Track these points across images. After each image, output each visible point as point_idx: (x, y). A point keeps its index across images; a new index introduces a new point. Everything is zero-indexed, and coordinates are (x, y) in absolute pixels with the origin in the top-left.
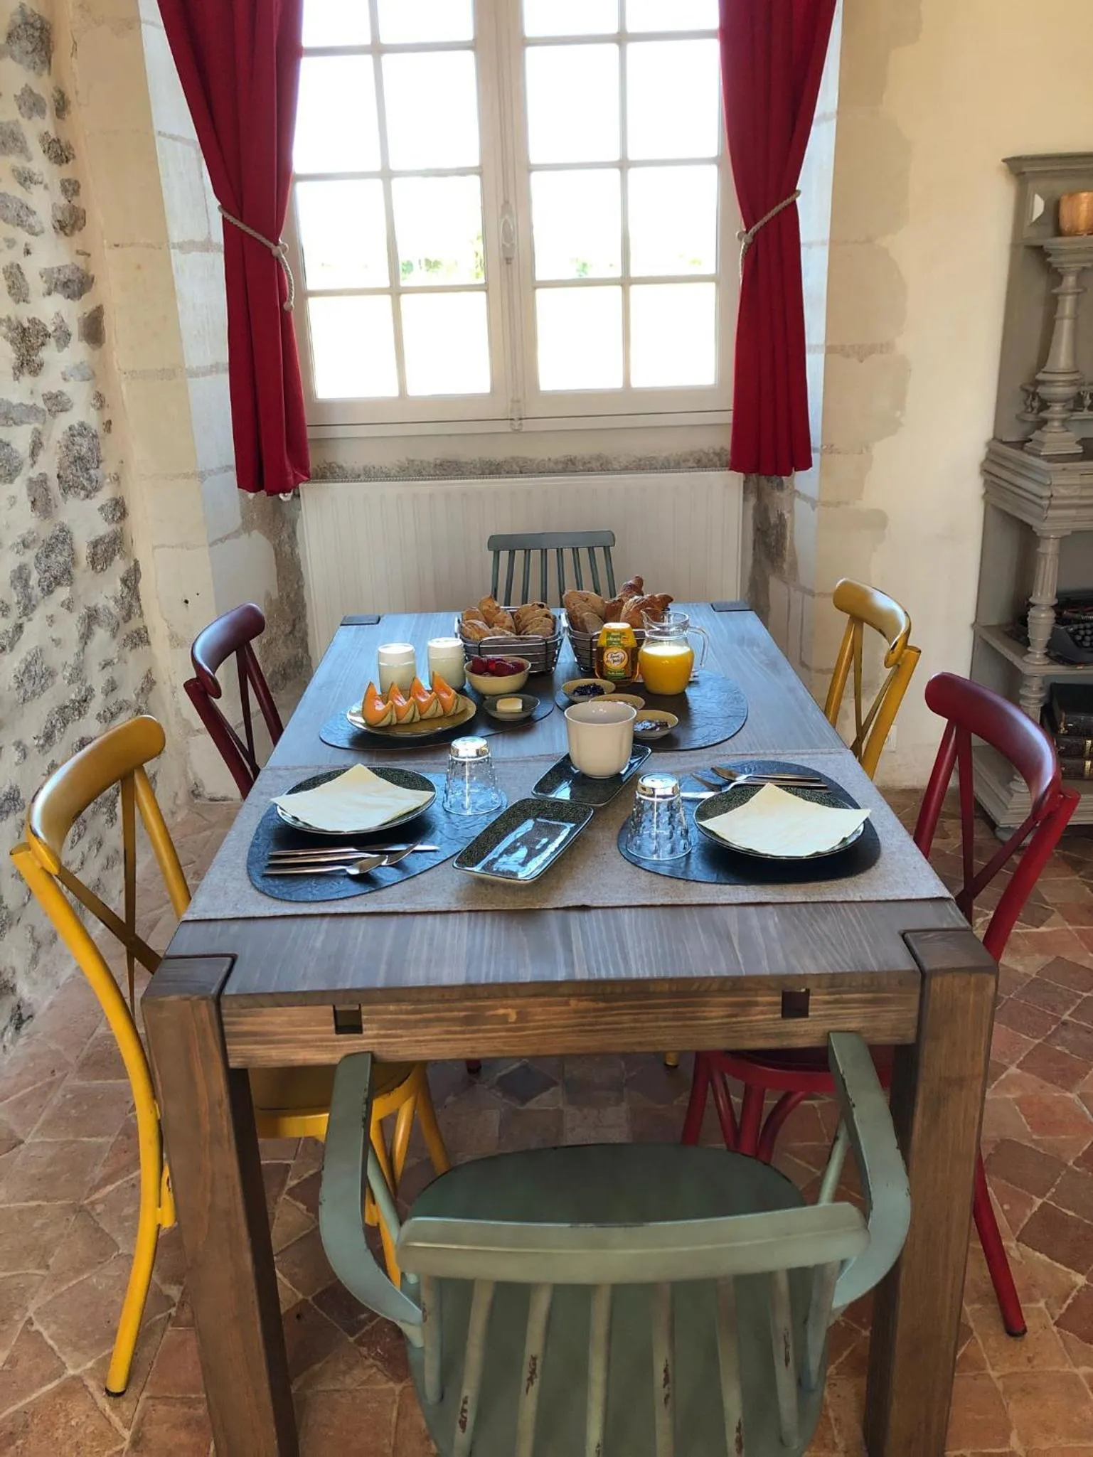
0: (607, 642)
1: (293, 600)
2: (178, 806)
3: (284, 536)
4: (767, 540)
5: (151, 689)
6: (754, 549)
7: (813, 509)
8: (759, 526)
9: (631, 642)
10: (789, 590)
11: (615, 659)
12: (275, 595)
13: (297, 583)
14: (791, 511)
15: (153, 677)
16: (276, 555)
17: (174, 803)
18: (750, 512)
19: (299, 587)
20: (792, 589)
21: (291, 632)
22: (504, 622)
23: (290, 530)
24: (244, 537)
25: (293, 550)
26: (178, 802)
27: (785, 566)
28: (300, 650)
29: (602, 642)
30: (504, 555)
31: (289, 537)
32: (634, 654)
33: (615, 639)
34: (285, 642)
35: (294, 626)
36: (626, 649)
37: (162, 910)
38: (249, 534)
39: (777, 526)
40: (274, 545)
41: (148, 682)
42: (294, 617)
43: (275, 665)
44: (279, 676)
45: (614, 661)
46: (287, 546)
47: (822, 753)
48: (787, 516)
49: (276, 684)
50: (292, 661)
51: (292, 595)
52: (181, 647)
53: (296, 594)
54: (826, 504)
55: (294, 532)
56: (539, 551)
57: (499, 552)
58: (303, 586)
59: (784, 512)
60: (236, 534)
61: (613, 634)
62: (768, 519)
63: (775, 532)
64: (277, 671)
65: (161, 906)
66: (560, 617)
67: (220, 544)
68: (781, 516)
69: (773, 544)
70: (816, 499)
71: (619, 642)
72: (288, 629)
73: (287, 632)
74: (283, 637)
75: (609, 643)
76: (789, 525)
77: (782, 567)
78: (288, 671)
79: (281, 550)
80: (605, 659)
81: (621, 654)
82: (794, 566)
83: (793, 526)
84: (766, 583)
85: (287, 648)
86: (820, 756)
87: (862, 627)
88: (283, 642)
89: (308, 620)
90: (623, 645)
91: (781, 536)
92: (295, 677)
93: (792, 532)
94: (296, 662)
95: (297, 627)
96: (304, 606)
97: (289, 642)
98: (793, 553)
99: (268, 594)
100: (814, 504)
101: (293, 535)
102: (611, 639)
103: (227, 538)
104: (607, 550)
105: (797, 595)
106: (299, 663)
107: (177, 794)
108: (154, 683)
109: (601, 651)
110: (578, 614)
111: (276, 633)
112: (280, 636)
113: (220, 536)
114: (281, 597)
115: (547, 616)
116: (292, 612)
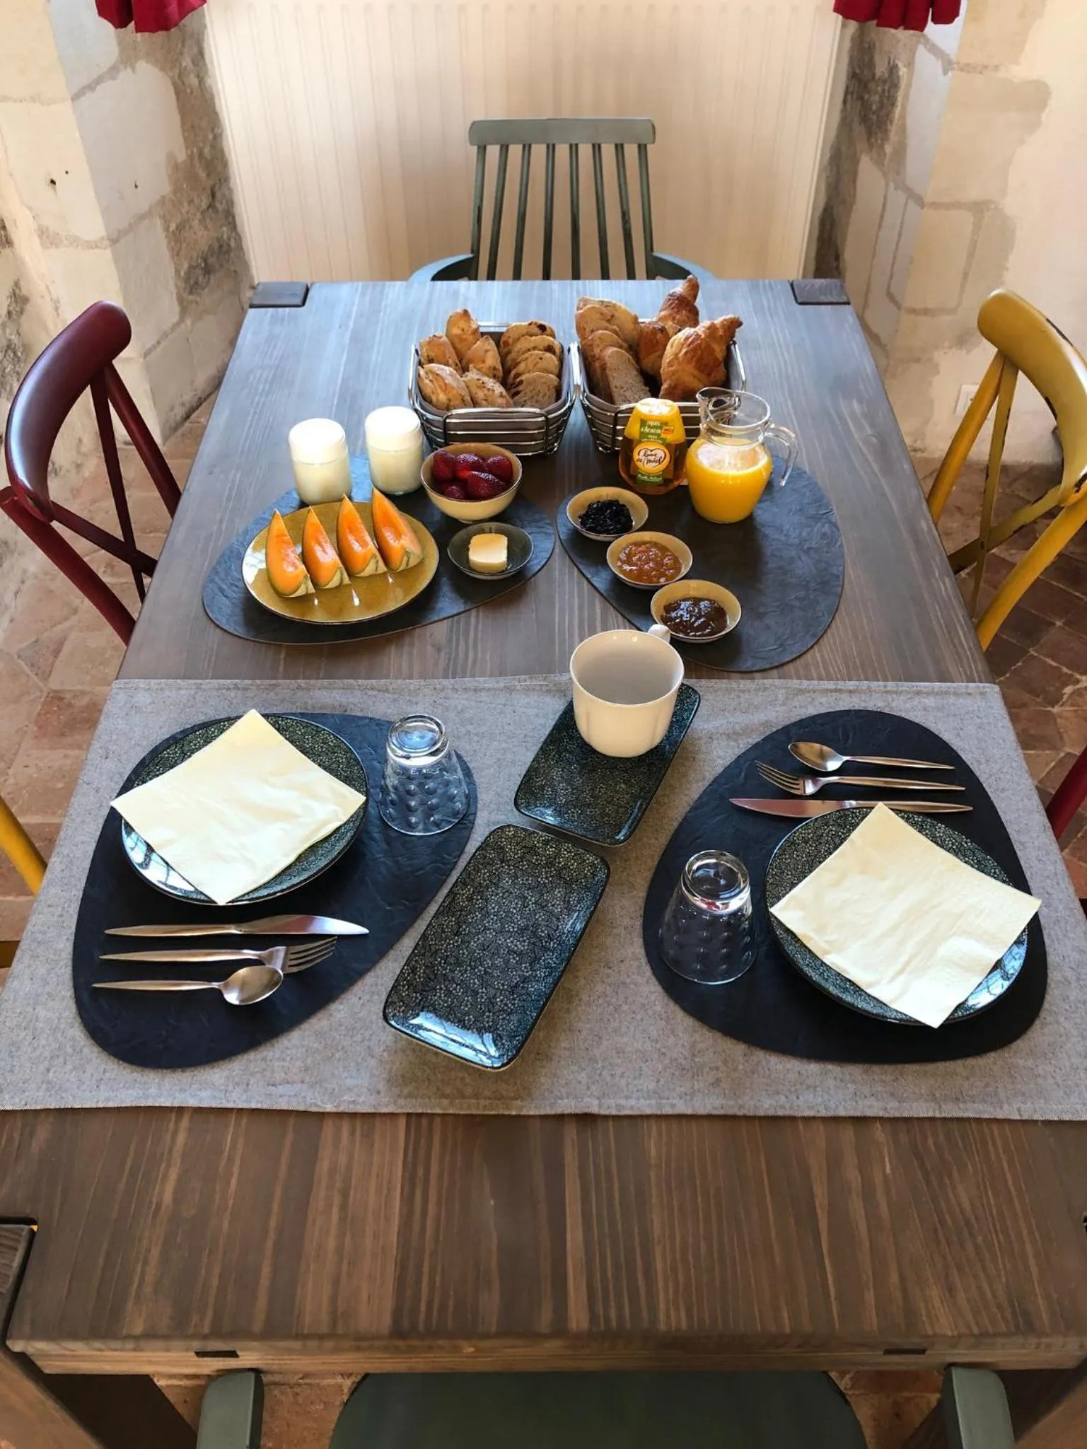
0: (641, 433)
1: (209, 157)
2: (85, 455)
3: (187, 62)
4: (866, 97)
5: (22, 312)
6: (845, 102)
7: (945, 73)
8: (857, 71)
9: (678, 435)
10: (887, 185)
11: (652, 458)
12: (182, 156)
13: (213, 130)
14: (910, 64)
15: (24, 292)
16: (177, 93)
17: (79, 453)
18: (847, 45)
19: (215, 138)
20: (892, 185)
21: (211, 206)
22: (483, 362)
23: (195, 50)
24: (125, 75)
25: (201, 80)
26: (84, 449)
27: (888, 149)
28: (225, 229)
29: (633, 429)
30: (493, 151)
31: (193, 63)
32: (679, 454)
33: (653, 431)
34: (202, 221)
35: (213, 195)
36: (668, 446)
37: (67, 624)
38: (133, 69)
39: (885, 82)
40: (172, 78)
41: (16, 302)
42: (212, 183)
43: (191, 258)
44: (199, 272)
45: (649, 461)
46: (192, 76)
47: (955, 694)
48: (903, 71)
49: (197, 283)
50: (216, 246)
51: (207, 151)
52: (57, 247)
53: (213, 147)
54: (966, 68)
55: (201, 53)
56: (544, 146)
57: (485, 148)
58: (221, 135)
59: (900, 65)
60: (113, 71)
61: (652, 424)
62: (871, 64)
63: (880, 89)
64: (194, 264)
65: (66, 619)
66: (569, 350)
67: (89, 95)
68: (893, 69)
69: (874, 107)
70: (953, 57)
71: (659, 435)
72: (204, 201)
73: (204, 206)
74: (198, 215)
75: (643, 435)
76: (903, 84)
77: (882, 146)
78: (211, 260)
79: (183, 83)
80: (636, 457)
81: (660, 453)
82: (901, 151)
83: (909, 85)
84: (856, 161)
85: (206, 228)
86: (952, 699)
87: (1017, 374)
88: (200, 221)
89: (232, 184)
90: (662, 439)
91: (888, 100)
92: (222, 266)
93: (906, 97)
94: (221, 246)
95: (218, 195)
96: (225, 164)
97: (208, 220)
98: (903, 130)
99: (170, 156)
100: (948, 65)
101: (200, 58)
102: (647, 430)
103: (99, 80)
104: (642, 149)
105: (897, 198)
106: (224, 249)
107: (80, 441)
108: (25, 300)
109: (629, 444)
110: (597, 351)
111: (188, 212)
112: (195, 215)
113: (85, 82)
114: (191, 157)
115: (550, 349)
116: (208, 175)
